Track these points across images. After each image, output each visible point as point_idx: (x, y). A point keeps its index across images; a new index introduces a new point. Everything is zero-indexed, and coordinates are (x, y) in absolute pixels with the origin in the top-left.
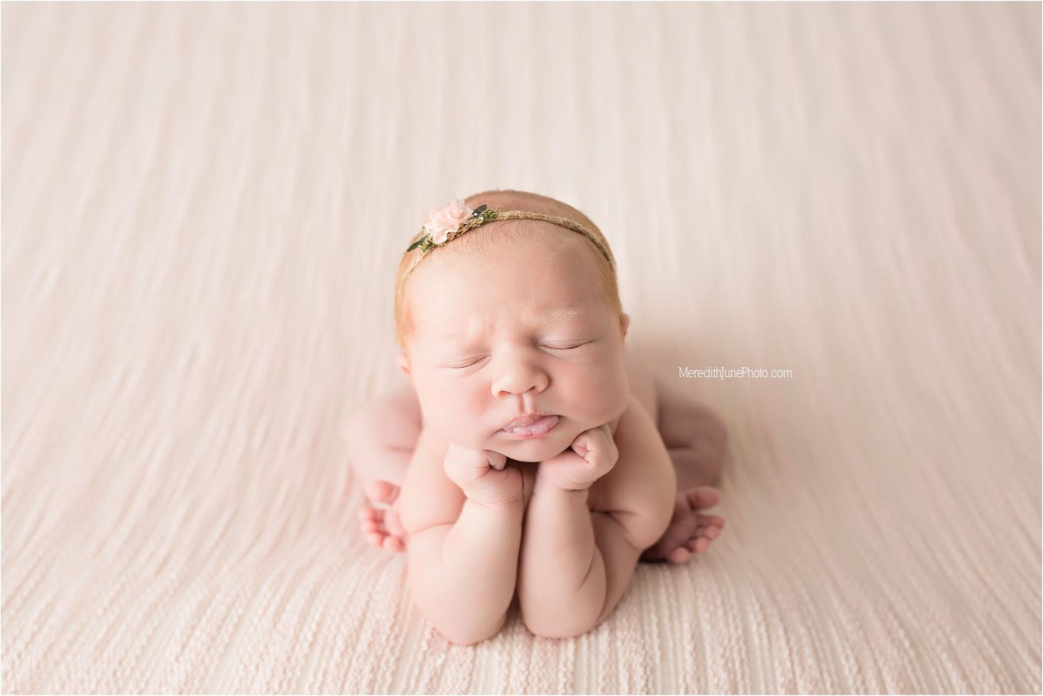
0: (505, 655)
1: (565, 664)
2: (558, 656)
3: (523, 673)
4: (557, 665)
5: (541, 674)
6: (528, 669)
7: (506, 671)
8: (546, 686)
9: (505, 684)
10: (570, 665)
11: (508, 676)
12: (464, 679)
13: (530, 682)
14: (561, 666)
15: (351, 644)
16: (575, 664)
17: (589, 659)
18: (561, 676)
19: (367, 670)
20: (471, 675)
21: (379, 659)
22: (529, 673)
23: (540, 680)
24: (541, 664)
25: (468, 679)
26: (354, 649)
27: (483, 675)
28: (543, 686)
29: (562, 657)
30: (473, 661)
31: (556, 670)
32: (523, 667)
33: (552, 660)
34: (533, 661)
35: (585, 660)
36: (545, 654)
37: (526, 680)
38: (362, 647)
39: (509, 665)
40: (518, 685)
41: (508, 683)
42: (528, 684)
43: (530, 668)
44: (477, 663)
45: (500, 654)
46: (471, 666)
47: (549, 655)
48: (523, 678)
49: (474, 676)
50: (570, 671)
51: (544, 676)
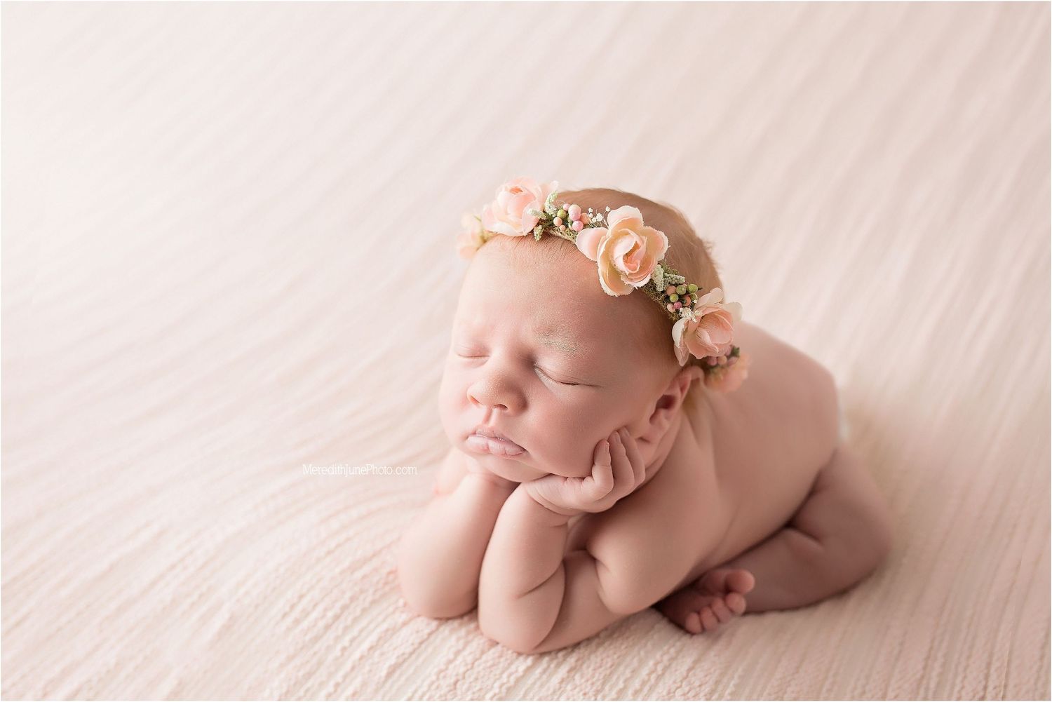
0: (461, 643)
1: (509, 676)
2: (510, 665)
3: (466, 665)
4: (503, 672)
5: (482, 674)
6: (473, 664)
7: (451, 656)
8: (478, 688)
9: (443, 667)
10: (512, 679)
11: (450, 662)
12: (413, 644)
13: (467, 675)
14: (505, 676)
15: (353, 569)
16: (518, 681)
17: (534, 683)
18: (497, 685)
19: (348, 595)
20: (421, 643)
21: (362, 591)
22: (472, 668)
23: (476, 679)
24: (489, 664)
25: (416, 646)
26: (352, 573)
27: (430, 650)
28: (475, 687)
29: (513, 668)
30: (430, 634)
31: (497, 677)
32: (470, 659)
33: (501, 665)
34: (484, 658)
35: (530, 682)
36: (500, 656)
37: (465, 673)
38: (358, 575)
39: (458, 653)
40: (454, 674)
41: (447, 669)
42: (464, 678)
43: (476, 663)
44: (432, 638)
45: (458, 639)
46: (425, 637)
47: (502, 660)
48: (462, 670)
49: (423, 646)
50: (509, 685)
51: (483, 677)
